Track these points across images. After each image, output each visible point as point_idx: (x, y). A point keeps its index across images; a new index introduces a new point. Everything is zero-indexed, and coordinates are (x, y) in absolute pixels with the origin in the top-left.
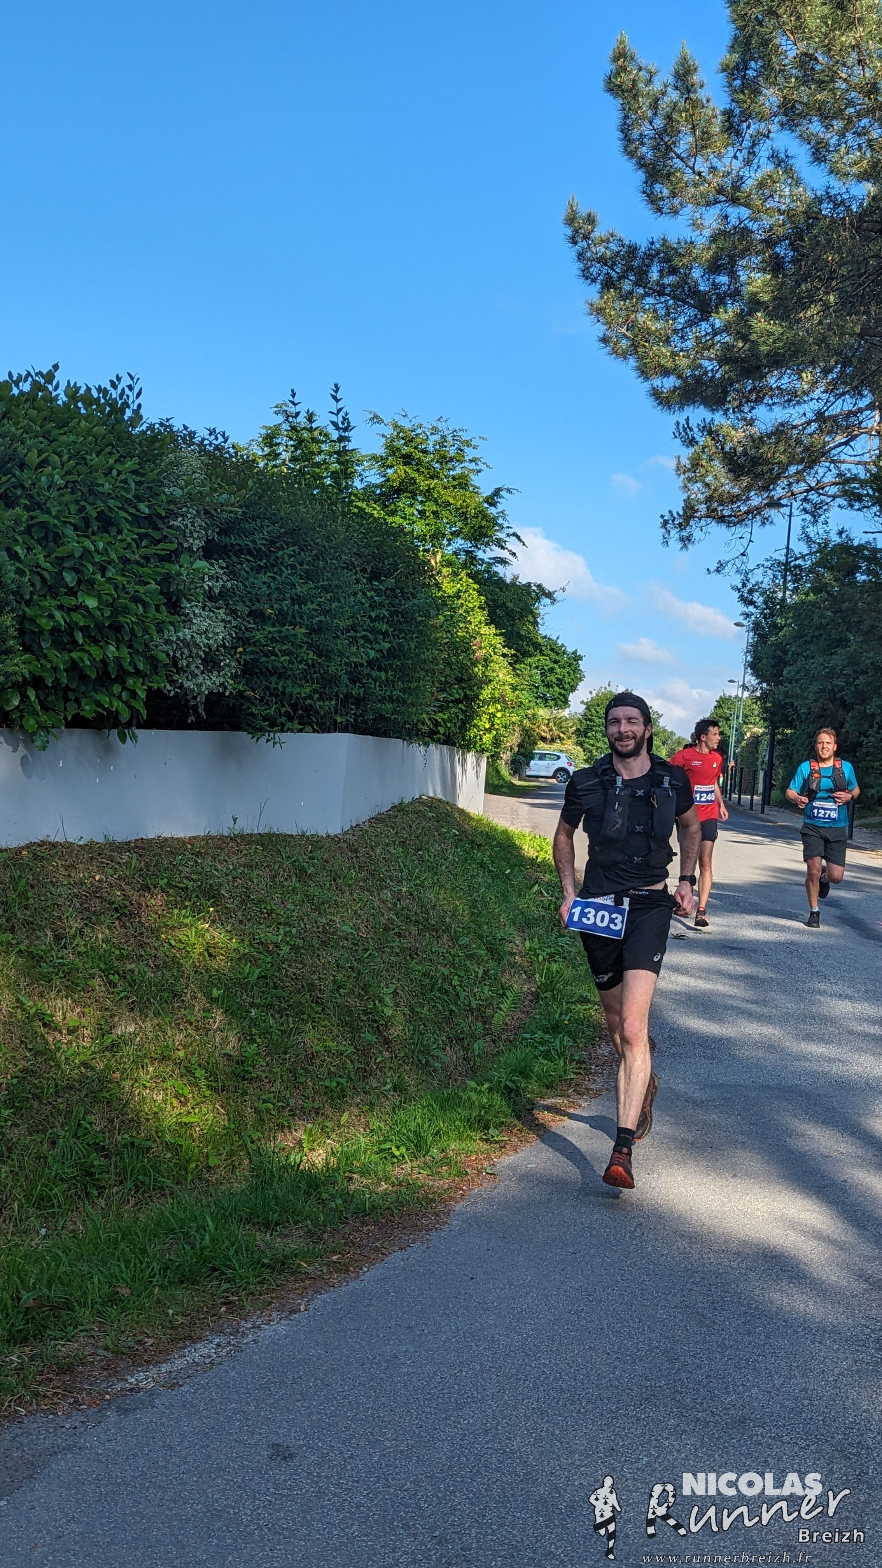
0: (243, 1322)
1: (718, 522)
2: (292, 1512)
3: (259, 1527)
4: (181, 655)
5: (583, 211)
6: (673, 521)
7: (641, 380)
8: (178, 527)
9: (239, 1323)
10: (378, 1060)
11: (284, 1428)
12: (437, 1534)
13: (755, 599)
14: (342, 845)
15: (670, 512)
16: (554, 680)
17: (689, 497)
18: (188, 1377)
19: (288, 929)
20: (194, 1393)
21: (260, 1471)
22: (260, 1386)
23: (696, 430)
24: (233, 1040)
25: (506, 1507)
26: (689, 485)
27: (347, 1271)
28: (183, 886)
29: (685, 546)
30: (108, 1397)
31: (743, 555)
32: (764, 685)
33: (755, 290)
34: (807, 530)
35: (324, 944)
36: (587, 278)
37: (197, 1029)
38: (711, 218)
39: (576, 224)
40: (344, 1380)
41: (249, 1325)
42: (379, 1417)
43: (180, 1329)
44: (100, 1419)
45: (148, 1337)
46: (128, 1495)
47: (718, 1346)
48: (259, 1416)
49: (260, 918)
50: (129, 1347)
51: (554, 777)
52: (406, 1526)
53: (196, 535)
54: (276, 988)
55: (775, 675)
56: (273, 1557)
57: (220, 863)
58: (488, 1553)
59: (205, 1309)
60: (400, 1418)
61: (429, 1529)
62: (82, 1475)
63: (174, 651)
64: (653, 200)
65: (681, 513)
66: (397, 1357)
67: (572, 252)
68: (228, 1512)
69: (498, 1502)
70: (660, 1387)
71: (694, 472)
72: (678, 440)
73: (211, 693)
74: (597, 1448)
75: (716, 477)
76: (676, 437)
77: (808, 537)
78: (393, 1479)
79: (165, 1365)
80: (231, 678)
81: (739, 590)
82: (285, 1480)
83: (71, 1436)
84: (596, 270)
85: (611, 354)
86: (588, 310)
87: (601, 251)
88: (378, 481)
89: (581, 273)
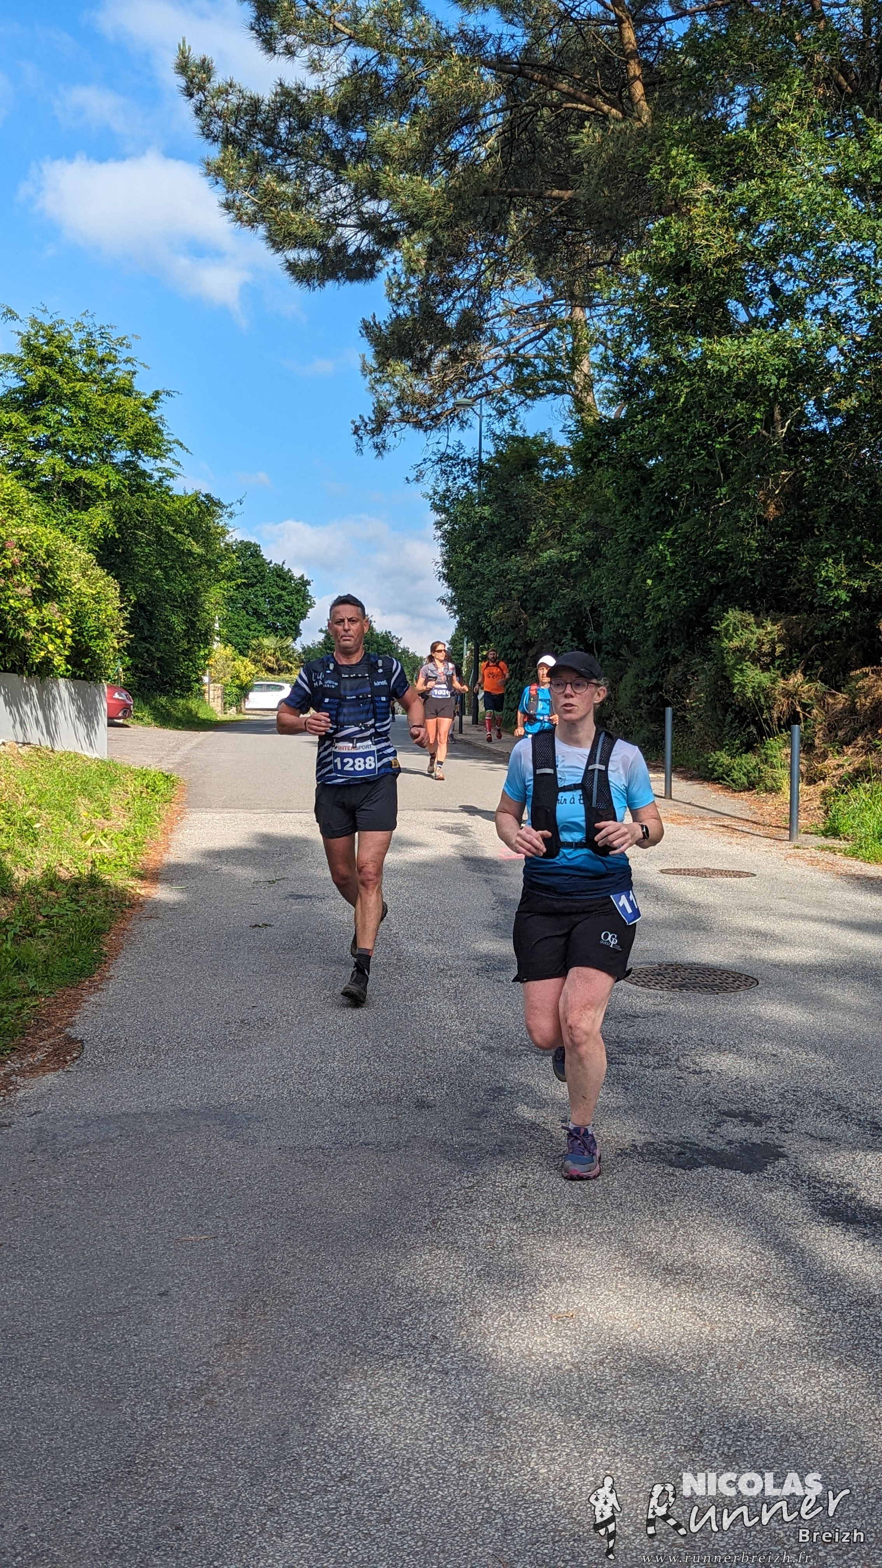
1: (413, 427)
5: (196, 56)
6: (365, 426)
7: (272, 251)
15: (361, 417)
16: (283, 608)
17: (378, 400)
26: (377, 386)
29: (380, 453)
33: (382, 139)
36: (208, 137)
39: (190, 73)
64: (264, 37)
65: (373, 417)
67: (187, 107)
71: (381, 372)
72: (364, 339)
75: (406, 376)
76: (361, 335)
81: (431, 498)
84: (217, 126)
85: (236, 221)
86: (205, 171)
87: (221, 105)
88: (16, 386)
89: (200, 131)
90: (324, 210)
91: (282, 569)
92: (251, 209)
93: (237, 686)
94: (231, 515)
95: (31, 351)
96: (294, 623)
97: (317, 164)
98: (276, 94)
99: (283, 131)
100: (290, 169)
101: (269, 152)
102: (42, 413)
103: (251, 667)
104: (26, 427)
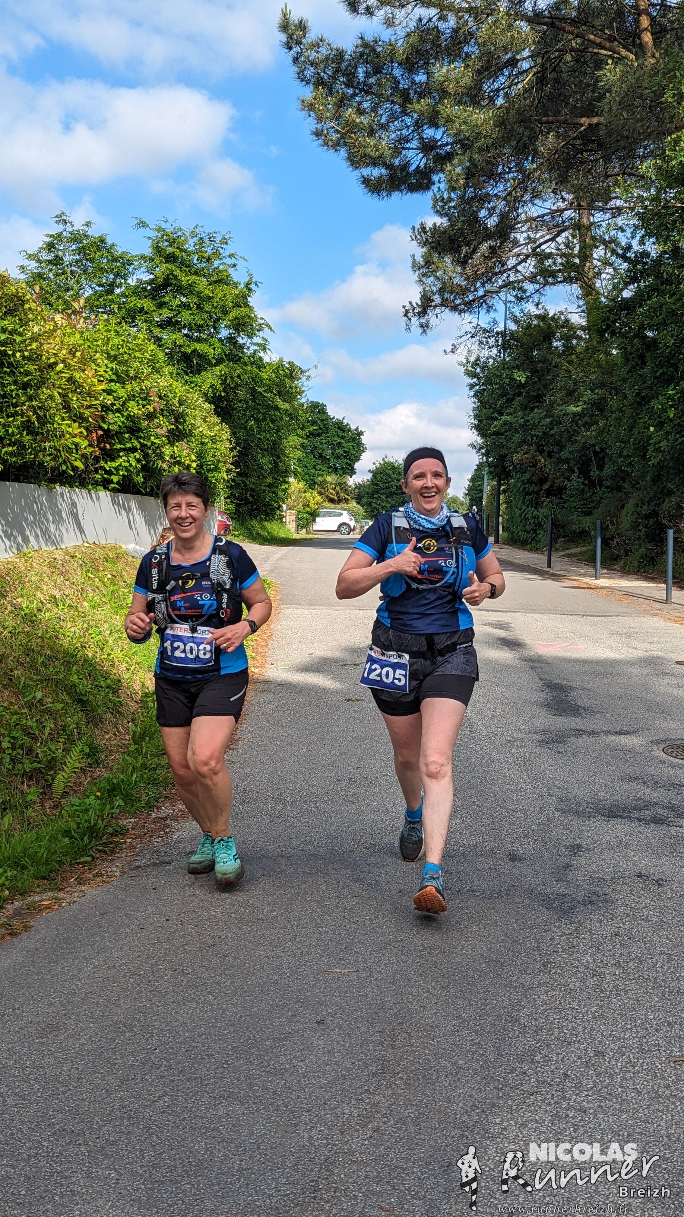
1: (452, 310)
6: (413, 310)
7: (351, 169)
15: (410, 303)
16: (342, 452)
17: (424, 290)
26: (423, 279)
29: (424, 332)
33: (441, 79)
39: (290, 31)
51: (338, 531)
65: (419, 303)
71: (428, 268)
72: (414, 242)
75: (446, 272)
76: (412, 239)
81: (465, 365)
84: (310, 72)
85: (323, 146)
86: (300, 107)
87: (313, 55)
88: (147, 278)
89: (296, 76)
90: (393, 136)
91: (342, 423)
92: (335, 137)
93: (307, 513)
94: (308, 378)
95: (160, 252)
96: (350, 465)
97: (388, 100)
98: (357, 47)
99: (361, 75)
100: (366, 105)
101: (350, 91)
102: (167, 299)
103: (318, 498)
104: (154, 311)
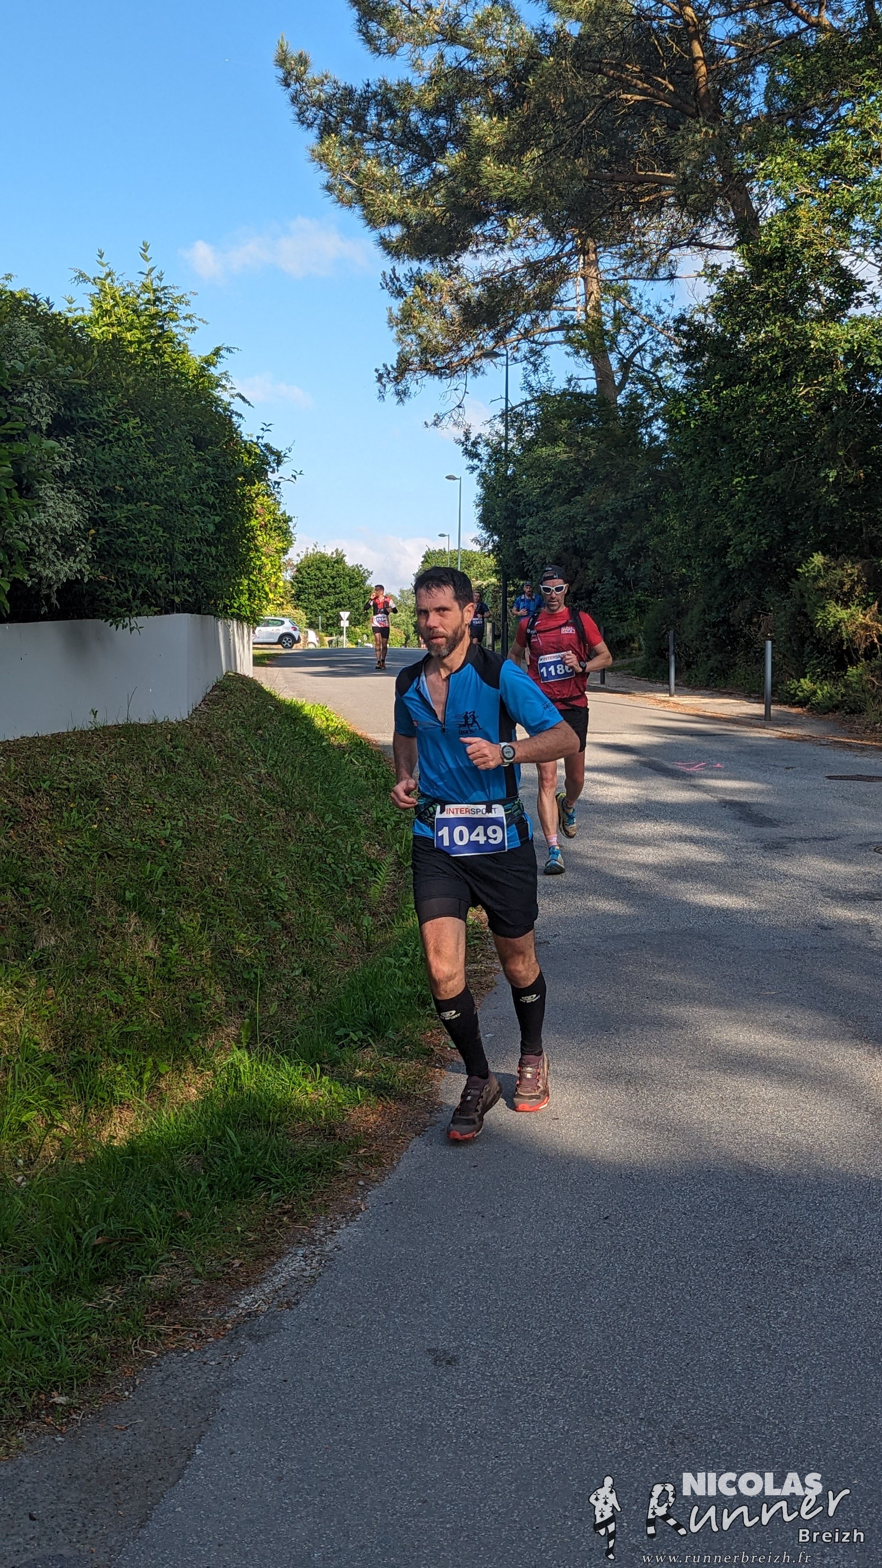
0: (313, 1230)
1: (431, 374)
2: (492, 1416)
3: (470, 1436)
4: (38, 540)
6: (388, 374)
7: (369, 228)
8: (23, 403)
9: (309, 1231)
10: (283, 946)
11: (428, 1332)
12: (642, 1415)
13: (479, 451)
14: (195, 730)
15: (385, 365)
17: (402, 351)
18: (297, 1293)
19: (174, 823)
20: (316, 1309)
21: (434, 1379)
22: (375, 1292)
23: (403, 280)
24: (151, 942)
25: (689, 1380)
26: (402, 337)
27: (381, 1165)
28: (65, 787)
29: (401, 400)
30: (229, 1326)
31: (459, 406)
32: (496, 538)
33: (482, 133)
34: (529, 379)
35: (209, 834)
37: (113, 934)
38: (429, 56)
39: (288, 66)
40: (453, 1275)
41: (322, 1233)
42: (511, 1307)
43: (256, 1246)
44: (238, 1350)
45: (233, 1259)
46: (320, 1424)
47: (780, 1192)
48: (395, 1323)
49: (144, 813)
50: (219, 1272)
52: (607, 1412)
53: (43, 412)
54: (178, 883)
55: (508, 527)
56: (502, 1464)
57: (92, 760)
58: (702, 1427)
59: (267, 1222)
60: (533, 1305)
61: (631, 1412)
62: (259, 1410)
63: (30, 538)
64: (369, 39)
65: (395, 366)
66: (487, 1245)
68: (430, 1426)
69: (677, 1375)
70: (754, 1239)
71: (407, 324)
72: (386, 292)
73: (68, 579)
74: (734, 1308)
75: (429, 329)
76: (383, 288)
77: (530, 386)
78: (566, 1367)
79: (264, 1285)
80: (88, 563)
81: (463, 444)
82: (464, 1385)
83: (220, 1372)
84: (312, 114)
86: (309, 157)
87: (316, 94)
89: (296, 117)
92: (349, 192)
